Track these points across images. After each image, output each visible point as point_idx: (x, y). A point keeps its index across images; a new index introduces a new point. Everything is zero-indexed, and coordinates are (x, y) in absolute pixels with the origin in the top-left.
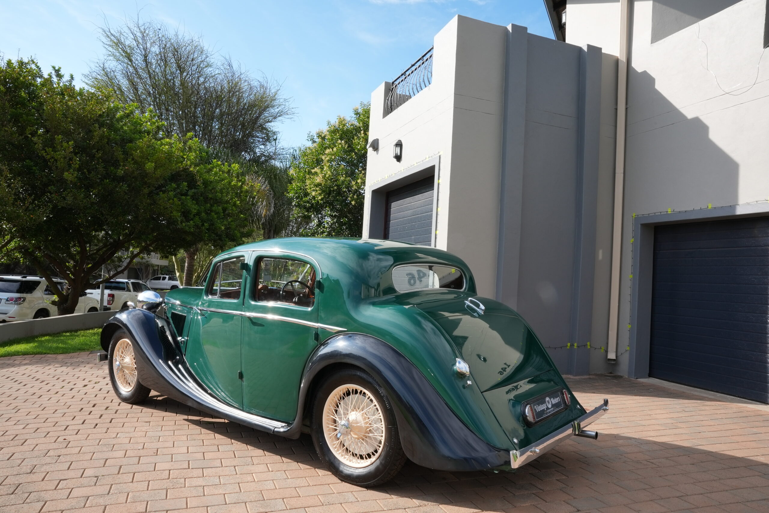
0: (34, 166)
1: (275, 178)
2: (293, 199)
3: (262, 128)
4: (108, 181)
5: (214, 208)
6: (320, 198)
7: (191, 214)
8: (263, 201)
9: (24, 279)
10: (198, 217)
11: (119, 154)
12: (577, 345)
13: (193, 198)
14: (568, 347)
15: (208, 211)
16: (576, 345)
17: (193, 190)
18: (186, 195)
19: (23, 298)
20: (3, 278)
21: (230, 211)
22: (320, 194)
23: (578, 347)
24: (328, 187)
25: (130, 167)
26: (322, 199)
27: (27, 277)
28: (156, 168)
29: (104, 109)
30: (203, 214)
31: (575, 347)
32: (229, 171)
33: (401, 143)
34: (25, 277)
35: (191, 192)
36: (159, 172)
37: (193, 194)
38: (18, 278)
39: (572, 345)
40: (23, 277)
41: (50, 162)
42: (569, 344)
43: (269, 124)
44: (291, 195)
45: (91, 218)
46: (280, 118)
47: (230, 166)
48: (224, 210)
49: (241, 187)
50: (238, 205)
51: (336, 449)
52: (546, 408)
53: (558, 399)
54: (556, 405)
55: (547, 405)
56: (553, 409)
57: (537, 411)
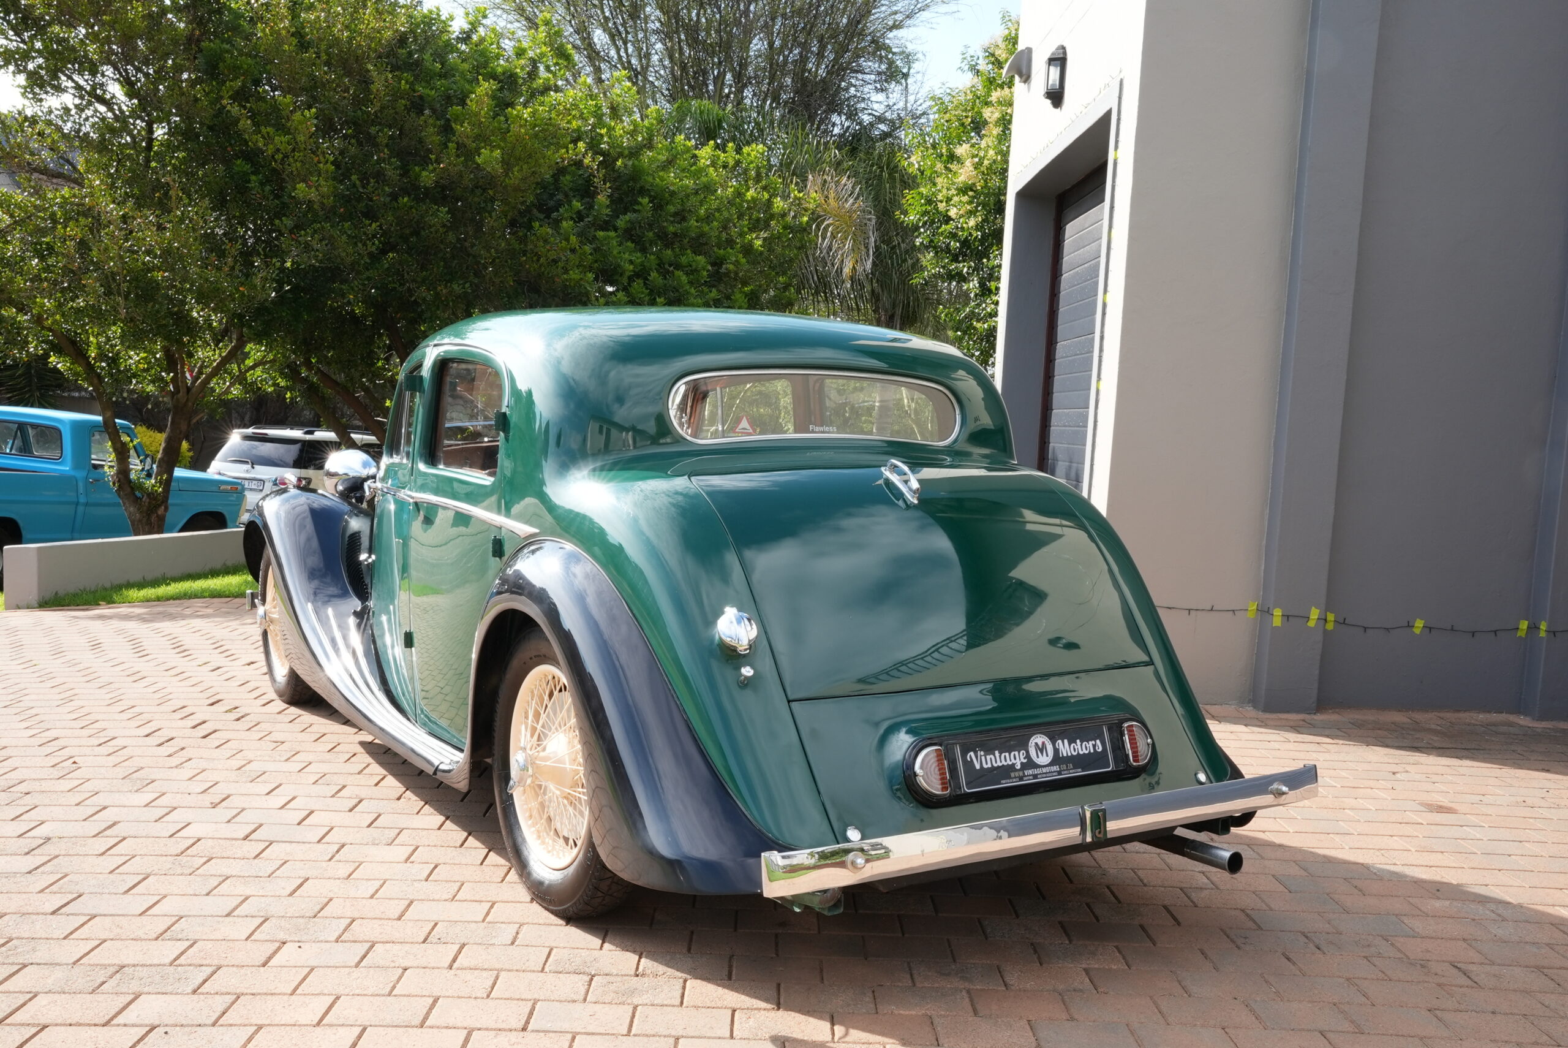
0: (253, 173)
1: (891, 177)
2: (916, 228)
3: (878, 47)
4: (406, 199)
5: (684, 260)
6: (972, 223)
7: (621, 275)
8: (846, 239)
9: (308, 437)
10: (641, 281)
11: (431, 136)
12: (1549, 626)
13: (630, 234)
14: (1521, 633)
15: (670, 265)
16: (1543, 626)
17: (629, 216)
18: (606, 226)
19: (305, 479)
20: (266, 434)
21: (731, 267)
22: (971, 213)
23: (1553, 633)
24: (994, 194)
25: (449, 162)
26: (978, 227)
27: (316, 433)
28: (507, 164)
29: (402, 25)
30: (654, 275)
31: (1543, 634)
32: (738, 163)
33: (1065, 53)
34: (311, 433)
35: (622, 222)
36: (516, 175)
37: (629, 225)
38: (297, 434)
39: (1534, 628)
40: (306, 433)
41: (276, 161)
42: (1524, 625)
43: (895, 32)
44: (912, 218)
45: (376, 288)
46: (924, 15)
47: (738, 150)
48: (718, 263)
49: (769, 203)
50: (757, 250)
51: (530, 822)
52: (1022, 763)
53: (1094, 746)
54: (1078, 761)
55: (1028, 756)
56: (1056, 768)
57: (978, 767)
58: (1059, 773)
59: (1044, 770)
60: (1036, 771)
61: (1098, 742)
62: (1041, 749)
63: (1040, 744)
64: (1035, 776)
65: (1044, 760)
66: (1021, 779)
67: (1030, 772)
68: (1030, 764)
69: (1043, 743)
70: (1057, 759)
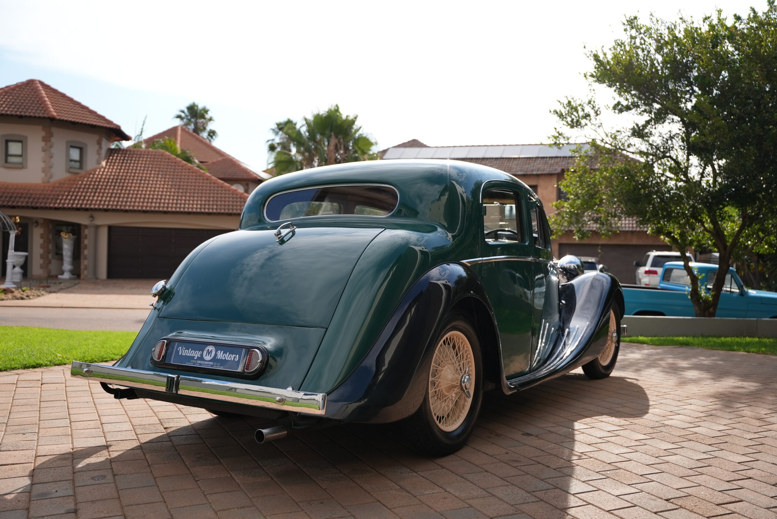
52: (198, 357)
53: (235, 357)
54: (223, 362)
55: (202, 355)
56: (211, 363)
57: (180, 354)
58: (212, 366)
59: (206, 363)
60: (202, 362)
61: (237, 356)
62: (209, 353)
63: (210, 350)
64: (200, 364)
65: (208, 358)
66: (194, 364)
67: (200, 362)
68: (201, 358)
69: (212, 350)
70: (214, 359)
